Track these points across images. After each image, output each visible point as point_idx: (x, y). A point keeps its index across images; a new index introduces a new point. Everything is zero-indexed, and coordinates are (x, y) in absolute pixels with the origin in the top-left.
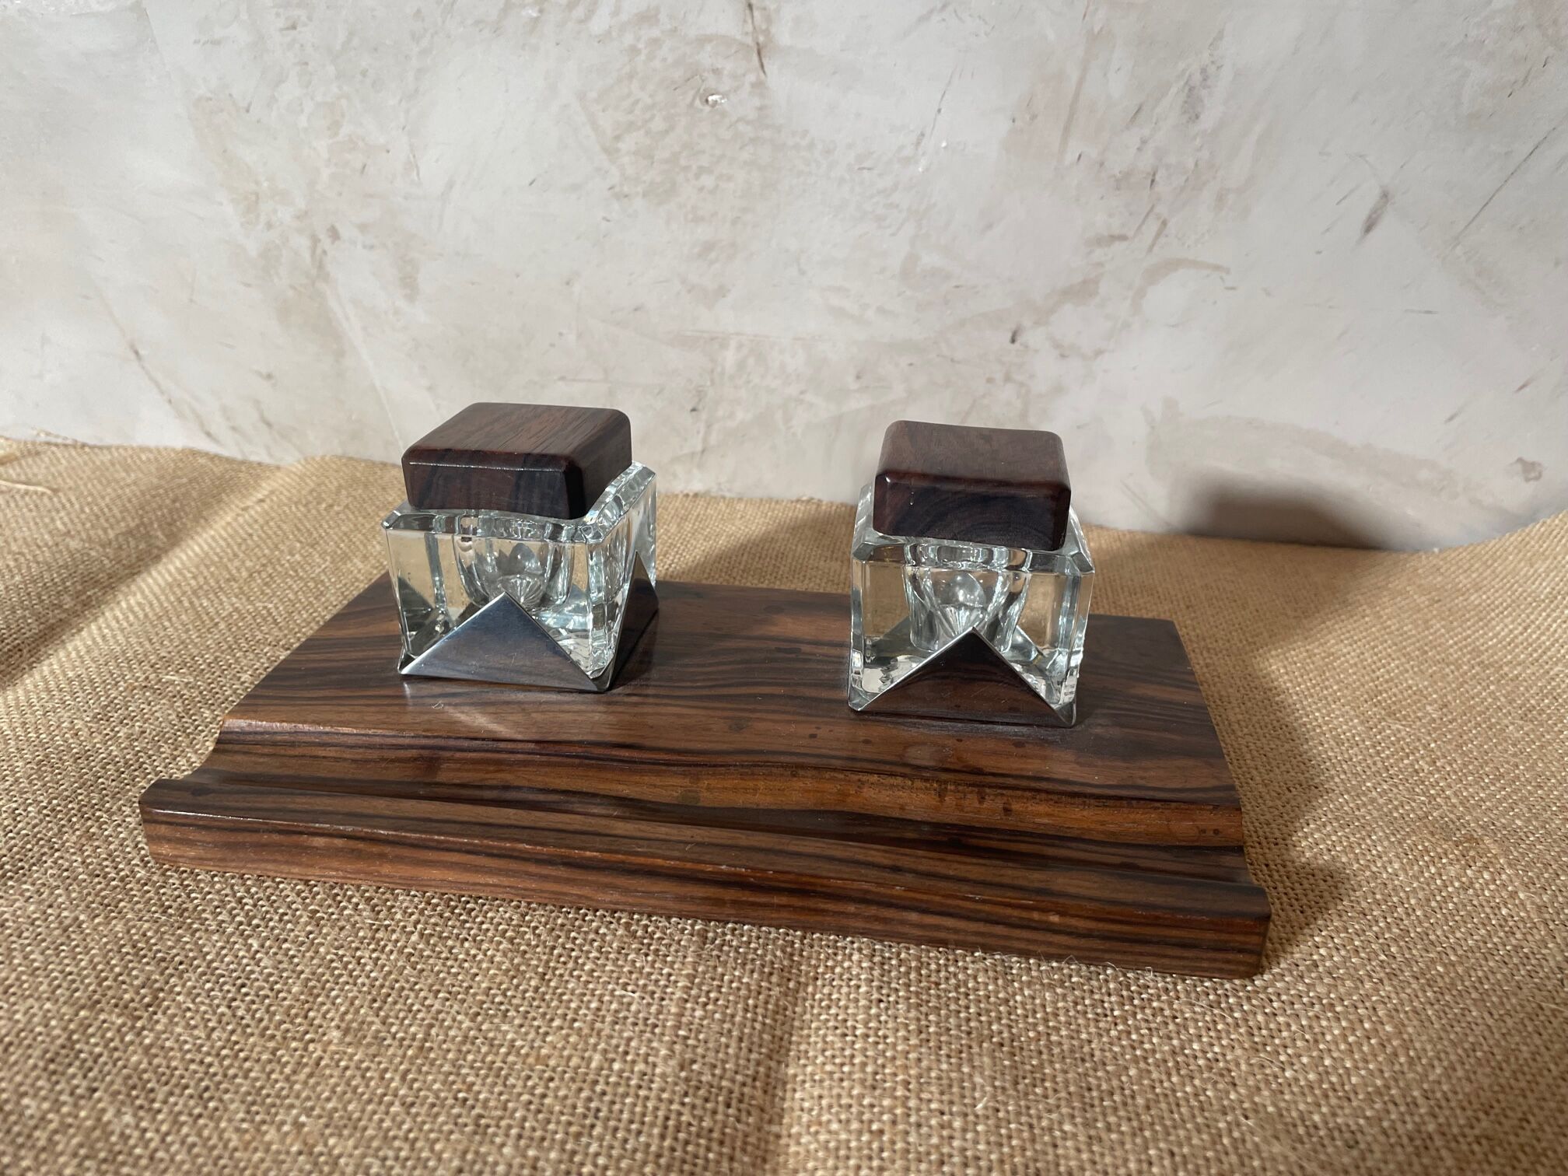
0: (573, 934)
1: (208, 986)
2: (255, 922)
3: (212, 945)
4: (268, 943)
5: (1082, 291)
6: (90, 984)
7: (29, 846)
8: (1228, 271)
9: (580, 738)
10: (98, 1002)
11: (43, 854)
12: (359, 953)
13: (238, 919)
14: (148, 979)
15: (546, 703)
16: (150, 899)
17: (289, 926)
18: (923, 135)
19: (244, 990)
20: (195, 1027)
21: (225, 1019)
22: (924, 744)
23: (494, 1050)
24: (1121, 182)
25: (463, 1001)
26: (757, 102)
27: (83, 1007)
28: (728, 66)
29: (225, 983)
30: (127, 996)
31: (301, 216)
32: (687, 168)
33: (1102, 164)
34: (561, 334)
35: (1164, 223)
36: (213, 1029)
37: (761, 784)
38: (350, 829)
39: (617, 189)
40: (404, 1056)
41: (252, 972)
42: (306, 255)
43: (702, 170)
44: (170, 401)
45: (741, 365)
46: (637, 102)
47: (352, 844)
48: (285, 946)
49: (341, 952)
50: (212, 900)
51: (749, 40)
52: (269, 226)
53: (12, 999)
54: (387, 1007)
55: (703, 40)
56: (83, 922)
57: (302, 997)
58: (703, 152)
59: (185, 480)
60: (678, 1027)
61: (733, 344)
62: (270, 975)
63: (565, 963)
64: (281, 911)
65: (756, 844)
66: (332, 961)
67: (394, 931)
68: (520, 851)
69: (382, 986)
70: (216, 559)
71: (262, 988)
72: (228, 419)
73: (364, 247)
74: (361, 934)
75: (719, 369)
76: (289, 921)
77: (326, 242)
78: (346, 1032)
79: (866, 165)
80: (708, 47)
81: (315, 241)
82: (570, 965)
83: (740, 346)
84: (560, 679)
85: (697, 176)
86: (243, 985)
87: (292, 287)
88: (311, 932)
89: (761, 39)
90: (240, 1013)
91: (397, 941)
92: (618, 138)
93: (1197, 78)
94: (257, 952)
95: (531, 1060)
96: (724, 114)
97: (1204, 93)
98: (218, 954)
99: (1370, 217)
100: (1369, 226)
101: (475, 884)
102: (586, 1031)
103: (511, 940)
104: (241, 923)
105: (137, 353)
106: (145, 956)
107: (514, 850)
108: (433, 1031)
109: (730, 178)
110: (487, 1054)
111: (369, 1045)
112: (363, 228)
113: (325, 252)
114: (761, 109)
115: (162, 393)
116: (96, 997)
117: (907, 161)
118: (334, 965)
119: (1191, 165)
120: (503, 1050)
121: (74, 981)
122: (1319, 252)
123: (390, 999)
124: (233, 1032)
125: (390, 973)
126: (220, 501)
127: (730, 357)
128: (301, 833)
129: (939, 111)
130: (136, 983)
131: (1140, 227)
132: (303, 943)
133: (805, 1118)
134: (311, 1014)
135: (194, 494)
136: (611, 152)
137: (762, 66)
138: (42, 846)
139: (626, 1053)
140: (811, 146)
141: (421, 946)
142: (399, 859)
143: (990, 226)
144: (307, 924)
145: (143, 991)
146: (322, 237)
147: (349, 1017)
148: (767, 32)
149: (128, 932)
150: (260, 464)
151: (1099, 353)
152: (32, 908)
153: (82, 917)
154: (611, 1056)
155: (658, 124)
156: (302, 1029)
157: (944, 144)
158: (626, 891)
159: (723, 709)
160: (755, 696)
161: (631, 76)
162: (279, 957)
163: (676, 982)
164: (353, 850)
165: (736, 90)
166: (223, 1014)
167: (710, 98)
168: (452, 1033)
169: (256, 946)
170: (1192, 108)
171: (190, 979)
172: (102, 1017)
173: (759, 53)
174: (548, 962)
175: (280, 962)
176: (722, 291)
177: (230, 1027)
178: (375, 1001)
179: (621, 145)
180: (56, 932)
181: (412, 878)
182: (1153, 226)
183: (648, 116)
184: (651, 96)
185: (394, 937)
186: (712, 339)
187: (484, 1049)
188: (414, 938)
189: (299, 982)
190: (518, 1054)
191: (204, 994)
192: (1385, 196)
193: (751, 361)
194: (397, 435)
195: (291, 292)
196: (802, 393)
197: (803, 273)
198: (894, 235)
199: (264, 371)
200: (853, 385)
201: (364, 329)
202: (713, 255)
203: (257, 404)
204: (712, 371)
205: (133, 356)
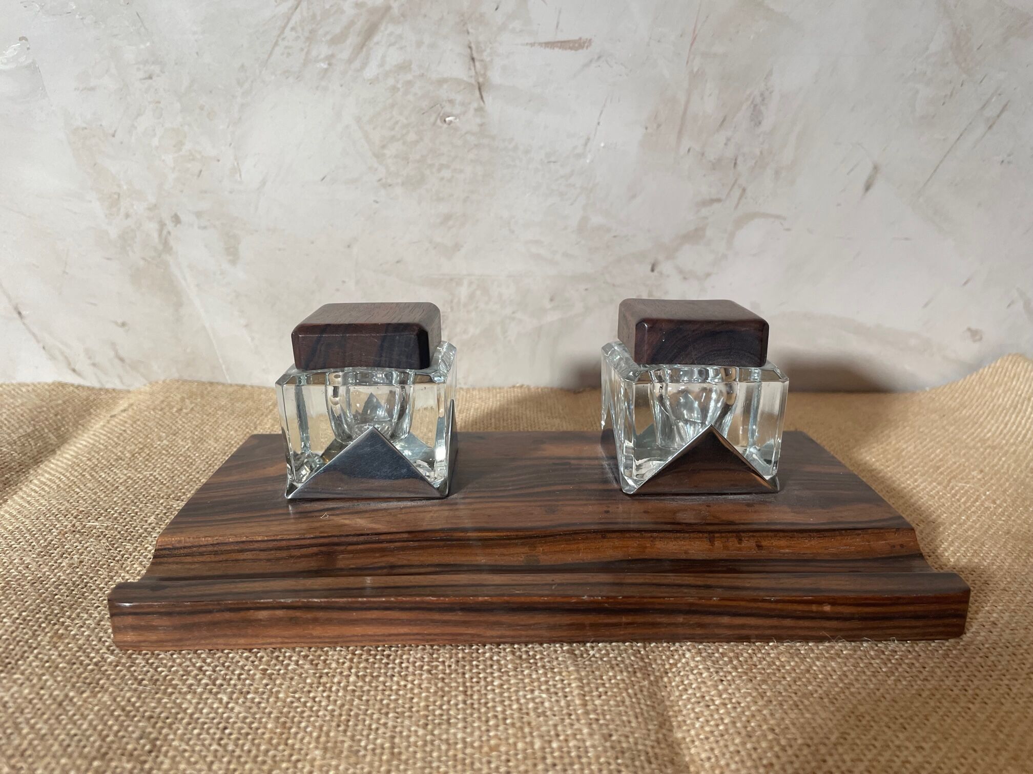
0: (474, 663)
1: (196, 732)
2: (218, 682)
3: (189, 703)
4: (235, 696)
5: (695, 236)
6: (94, 742)
7: (11, 647)
8: (785, 219)
9: (440, 527)
10: (106, 754)
11: (25, 652)
12: (312, 695)
13: (203, 681)
14: (144, 732)
15: (405, 508)
16: (125, 675)
17: (248, 682)
18: (588, 139)
19: (227, 731)
20: (196, 763)
21: (219, 754)
22: (686, 510)
23: (452, 747)
24: (716, 165)
25: (410, 717)
26: (478, 120)
27: (94, 759)
28: (459, 98)
29: (209, 728)
30: (130, 747)
31: (153, 208)
32: (431, 166)
33: (703, 154)
34: (344, 282)
35: (744, 190)
36: (212, 763)
37: (581, 546)
38: (289, 601)
39: (384, 181)
40: (381, 760)
41: (229, 718)
42: (155, 235)
43: (441, 167)
44: (44, 348)
45: (472, 296)
46: (397, 123)
47: (291, 613)
48: (249, 696)
49: (297, 696)
50: (177, 671)
51: (473, 81)
52: (127, 216)
53: (30, 760)
54: (350, 729)
55: (441, 82)
56: (73, 697)
57: (278, 730)
58: (443, 154)
59: (60, 402)
60: (587, 713)
61: (466, 282)
62: (245, 718)
63: (478, 682)
64: (237, 672)
65: (601, 581)
66: (292, 702)
67: (334, 676)
68: (428, 603)
69: (341, 715)
70: (102, 447)
71: (242, 728)
72: (90, 358)
73: (199, 228)
74: (309, 681)
75: (456, 300)
76: (246, 679)
77: (170, 226)
78: (325, 749)
79: (553, 159)
80: (445, 86)
81: (162, 225)
82: (483, 683)
83: (471, 283)
84: (409, 492)
85: (439, 170)
86: (225, 728)
87: (144, 259)
88: (267, 685)
89: (481, 80)
90: (230, 748)
91: (339, 683)
92: (384, 147)
93: (758, 100)
94: (228, 703)
95: (485, 749)
96: (456, 129)
97: (763, 108)
98: (196, 708)
99: (867, 181)
100: (868, 187)
101: (390, 635)
102: (518, 724)
103: (429, 672)
104: (207, 685)
105: (20, 313)
106: (135, 716)
107: (423, 602)
108: (397, 740)
109: (461, 171)
110: (447, 750)
111: (347, 757)
112: (199, 214)
113: (169, 233)
114: (481, 125)
115: (38, 341)
116: (103, 750)
117: (580, 156)
118: (295, 704)
119: (757, 151)
120: (459, 746)
121: (80, 741)
122: (839, 205)
123: (350, 723)
124: (229, 762)
125: (343, 705)
126: (90, 414)
128: (249, 609)
129: (599, 123)
130: (134, 736)
131: (729, 193)
132: (263, 693)
133: (707, 765)
134: (290, 742)
135: (70, 410)
136: (379, 156)
137: (482, 97)
138: (23, 646)
139: (558, 735)
140: (516, 148)
141: (360, 684)
142: (329, 621)
143: (634, 197)
144: (262, 679)
145: (142, 741)
146: (167, 222)
147: (323, 739)
148: (484, 75)
149: (115, 700)
150: (114, 390)
151: (708, 275)
152: (26, 691)
153: (71, 694)
154: (547, 738)
155: (412, 137)
156: (286, 753)
157: (602, 145)
158: (510, 626)
159: (536, 501)
160: (554, 491)
161: (392, 106)
162: (248, 704)
163: (569, 684)
164: (291, 619)
165: (464, 113)
166: (216, 751)
167: (447, 119)
168: (412, 739)
169: (225, 699)
170: (756, 118)
171: (178, 729)
172: (113, 764)
173: (480, 89)
174: (464, 683)
175: (250, 708)
176: (457, 247)
177: (225, 760)
178: (338, 726)
179: (386, 151)
180: (53, 707)
181: (338, 637)
182: (737, 193)
183: (404, 132)
184: (407, 119)
185: (336, 680)
186: (451, 280)
187: (444, 747)
188: (352, 679)
189: (272, 721)
190: (473, 747)
191: (195, 738)
192: (876, 168)
193: (478, 293)
194: (221, 361)
195: (142, 263)
196: (514, 313)
197: (512, 232)
198: (572, 204)
199: (120, 321)
200: (548, 305)
201: (198, 285)
202: (451, 223)
203: (113, 345)
204: (452, 301)
205: (16, 316)
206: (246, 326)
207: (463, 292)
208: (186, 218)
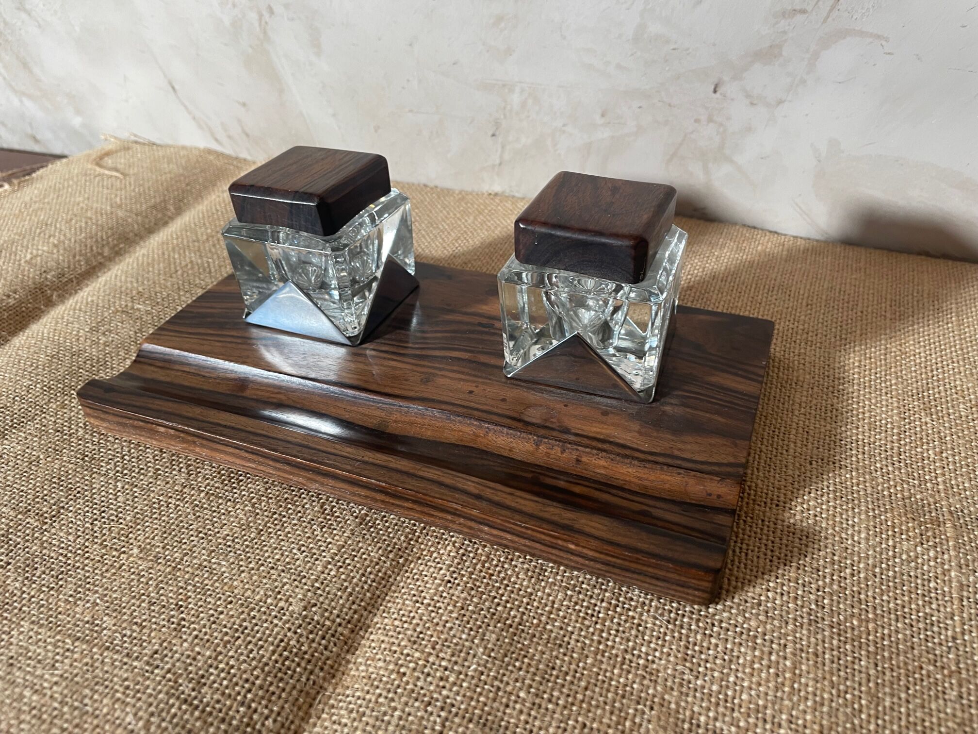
5: (769, 54)
8: (887, 40)
34: (408, 81)
42: (256, 24)
44: (194, 118)
61: (517, 89)
72: (226, 131)
73: (288, 19)
75: (509, 107)
77: (266, 16)
81: (261, 16)
83: (523, 90)
87: (251, 46)
105: (173, 88)
112: (287, 6)
113: (266, 23)
115: (189, 113)
126: (214, 185)
146: (264, 13)
151: (780, 102)
176: (509, 51)
186: (504, 86)
195: (250, 50)
196: (564, 125)
197: (564, 38)
198: (628, 9)
199: (241, 102)
200: (599, 121)
201: (293, 74)
202: (503, 25)
203: (240, 122)
204: (505, 108)
205: (171, 89)
207: (516, 99)
208: (278, 9)
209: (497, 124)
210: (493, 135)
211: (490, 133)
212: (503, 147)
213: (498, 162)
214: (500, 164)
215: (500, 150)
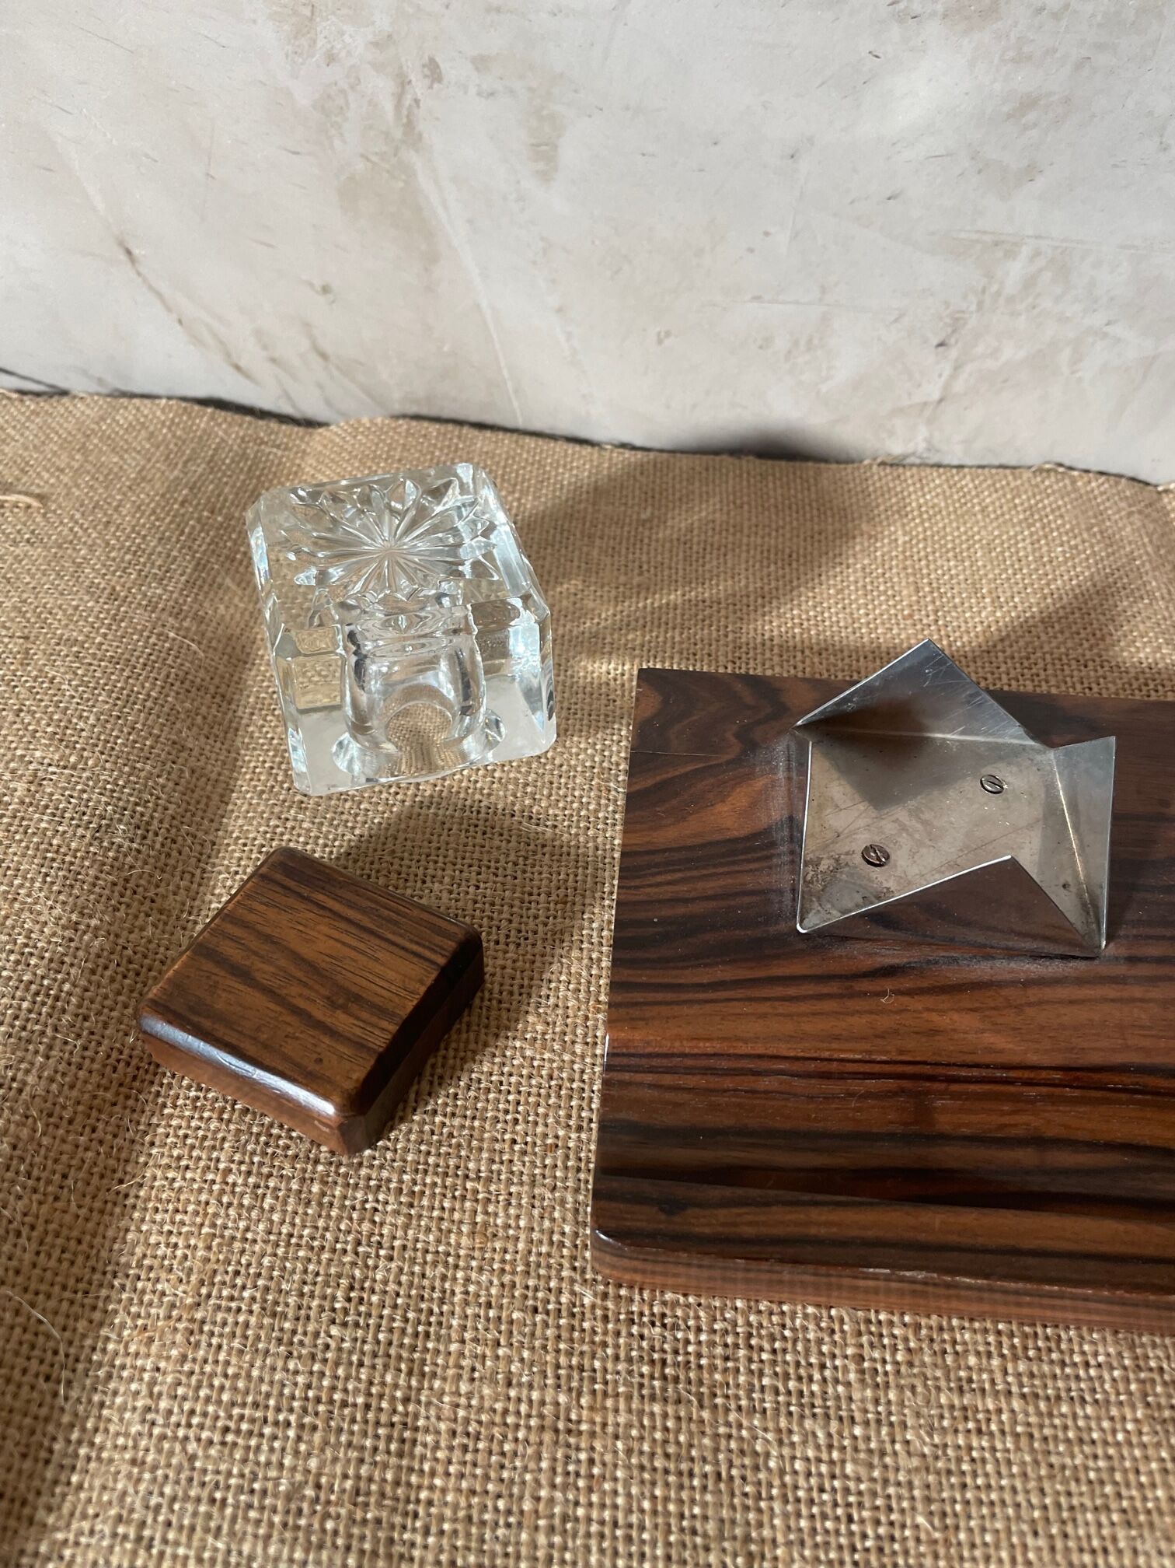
31: (385, 42)
34: (767, 234)
42: (388, 106)
44: (180, 322)
52: (331, 58)
61: (1025, 251)
72: (265, 347)
73: (479, 94)
77: (418, 86)
81: (403, 83)
83: (1037, 254)
87: (364, 157)
105: (128, 251)
112: (481, 63)
113: (417, 101)
115: (169, 309)
127: (1015, 271)
146: (412, 77)
176: (1031, 172)
186: (996, 244)
194: (505, 373)
195: (360, 166)
199: (318, 283)
201: (470, 221)
203: (307, 326)
204: (984, 291)
205: (123, 257)
206: (560, 310)
208: (454, 70)
209: (957, 322)
210: (941, 345)
211: (936, 342)
212: (957, 367)
213: (936, 396)
214: (941, 401)
215: (946, 373)
